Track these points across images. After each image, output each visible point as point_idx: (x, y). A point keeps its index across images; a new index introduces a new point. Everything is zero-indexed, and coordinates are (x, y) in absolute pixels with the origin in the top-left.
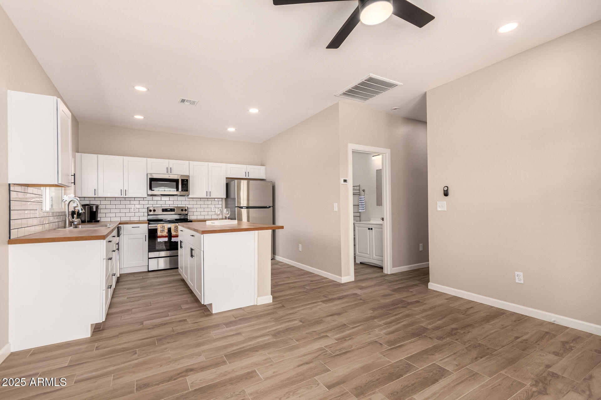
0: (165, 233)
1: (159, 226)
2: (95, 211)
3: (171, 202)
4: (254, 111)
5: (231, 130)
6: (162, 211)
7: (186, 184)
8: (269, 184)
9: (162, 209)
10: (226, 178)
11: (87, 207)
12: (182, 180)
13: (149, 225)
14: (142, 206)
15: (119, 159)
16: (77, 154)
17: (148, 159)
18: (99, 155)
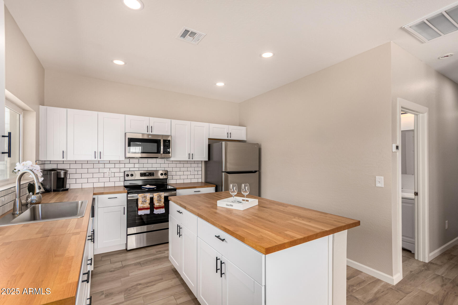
0: (147, 205)
1: (140, 196)
2: (63, 178)
3: (150, 165)
4: (267, 55)
5: (220, 84)
6: (141, 176)
7: (168, 145)
8: (256, 146)
9: (140, 173)
10: (209, 139)
11: (53, 172)
12: (164, 140)
13: (129, 195)
14: (118, 170)
15: (93, 114)
16: (41, 106)
17: (126, 115)
18: (69, 109)
